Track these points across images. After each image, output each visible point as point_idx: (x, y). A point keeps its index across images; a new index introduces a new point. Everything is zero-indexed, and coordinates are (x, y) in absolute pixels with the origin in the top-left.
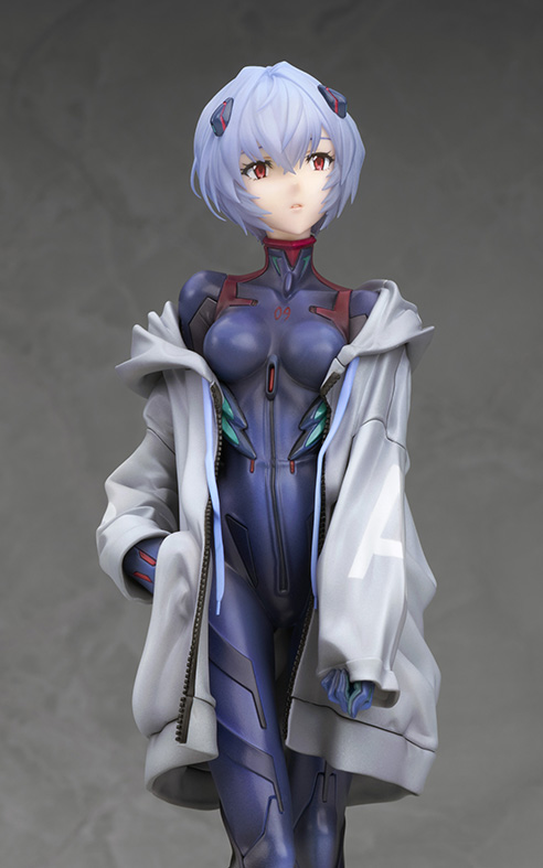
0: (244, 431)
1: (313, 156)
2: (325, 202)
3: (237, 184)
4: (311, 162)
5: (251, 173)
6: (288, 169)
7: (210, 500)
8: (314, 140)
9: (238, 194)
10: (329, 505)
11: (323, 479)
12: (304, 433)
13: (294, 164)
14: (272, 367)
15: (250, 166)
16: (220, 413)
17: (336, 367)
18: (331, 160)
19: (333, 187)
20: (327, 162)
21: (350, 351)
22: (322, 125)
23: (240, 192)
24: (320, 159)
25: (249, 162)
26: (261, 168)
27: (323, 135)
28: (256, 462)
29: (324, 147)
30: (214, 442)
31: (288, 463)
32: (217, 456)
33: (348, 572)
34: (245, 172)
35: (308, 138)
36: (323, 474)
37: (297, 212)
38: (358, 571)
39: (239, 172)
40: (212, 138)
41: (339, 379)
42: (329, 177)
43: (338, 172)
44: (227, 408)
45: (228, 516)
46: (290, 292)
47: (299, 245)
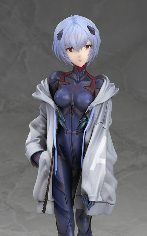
0: (64, 122)
2: (88, 59)
3: (64, 53)
4: (85, 47)
5: (68, 50)
6: (78, 51)
7: (54, 144)
8: (85, 42)
9: (64, 56)
10: (86, 146)
11: (85, 138)
12: (80, 124)
13: (80, 49)
14: (72, 106)
16: (58, 117)
17: (89, 108)
18: (91, 46)
19: (91, 55)
20: (89, 47)
21: (93, 104)
22: (88, 38)
23: (65, 55)
24: (87, 47)
25: (67, 48)
26: (71, 49)
27: (88, 40)
28: (67, 131)
29: (88, 43)
30: (56, 125)
31: (76, 133)
32: (57, 129)
34: (66, 50)
35: (84, 42)
36: (85, 137)
37: (80, 62)
38: (92, 168)
39: (64, 50)
40: (57, 40)
41: (90, 111)
42: (90, 52)
43: (92, 50)
44: (61, 116)
45: (60, 144)
46: (79, 81)
47: (82, 68)
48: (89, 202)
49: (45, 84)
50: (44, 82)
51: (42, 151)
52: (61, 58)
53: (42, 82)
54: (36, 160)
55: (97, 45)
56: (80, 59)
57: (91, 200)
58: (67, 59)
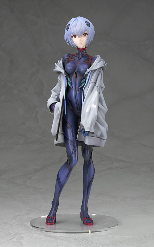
2: (86, 42)
3: (71, 39)
5: (73, 37)
9: (71, 41)
12: (81, 84)
15: (73, 36)
17: (86, 73)
18: (88, 34)
19: (88, 40)
21: (88, 70)
24: (85, 35)
26: (75, 36)
27: (86, 30)
28: (73, 89)
29: (86, 32)
31: (78, 90)
33: (86, 111)
34: (72, 37)
36: (84, 92)
37: (81, 44)
39: (71, 37)
41: (87, 75)
42: (87, 38)
44: (68, 79)
45: (68, 99)
46: (81, 58)
47: (83, 49)
48: (85, 131)
49: (60, 62)
50: (60, 61)
51: (56, 103)
52: (69, 44)
53: (59, 61)
54: (53, 108)
55: (92, 34)
56: (81, 42)
57: (86, 130)
58: (73, 43)
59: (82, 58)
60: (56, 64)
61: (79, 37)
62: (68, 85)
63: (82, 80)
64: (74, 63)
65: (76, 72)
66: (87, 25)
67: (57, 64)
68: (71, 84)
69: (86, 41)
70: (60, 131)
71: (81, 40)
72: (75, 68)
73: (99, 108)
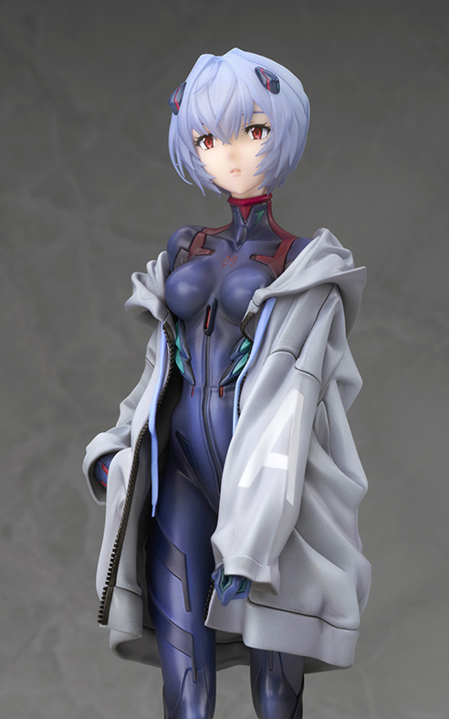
0: (189, 361)
1: (251, 127)
2: (261, 165)
3: (191, 154)
4: (250, 133)
5: (202, 144)
6: (225, 140)
9: (193, 163)
12: (232, 363)
15: (200, 139)
17: (252, 308)
18: (269, 130)
21: (261, 294)
23: (195, 160)
24: (258, 130)
25: (199, 136)
26: (208, 139)
28: (195, 387)
29: (261, 119)
31: (218, 389)
33: (238, 482)
34: (197, 144)
37: (236, 176)
38: (245, 481)
39: (191, 145)
41: (255, 318)
44: (178, 343)
45: (177, 433)
46: (240, 243)
47: (250, 203)
48: (227, 578)
49: (155, 268)
50: (153, 264)
51: (118, 451)
53: (149, 265)
54: (104, 479)
55: (289, 128)
56: (233, 166)
57: (229, 571)
58: (201, 173)
59: (247, 244)
60: (134, 277)
61: (227, 141)
62: (174, 368)
63: (237, 341)
64: (208, 267)
65: (209, 308)
66: (266, 86)
67: (139, 278)
68: (189, 363)
69: (257, 161)
70: (120, 580)
71: (233, 157)
72: (206, 288)
73: (309, 473)
